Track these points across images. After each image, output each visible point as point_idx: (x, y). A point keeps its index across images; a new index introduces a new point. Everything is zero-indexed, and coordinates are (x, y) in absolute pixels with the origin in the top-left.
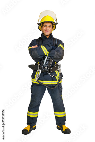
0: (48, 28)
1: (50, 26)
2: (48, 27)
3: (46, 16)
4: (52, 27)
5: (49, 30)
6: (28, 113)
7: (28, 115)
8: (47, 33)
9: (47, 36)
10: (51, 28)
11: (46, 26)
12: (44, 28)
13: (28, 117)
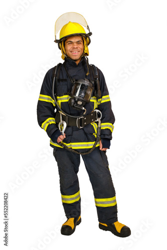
0: (75, 47)
1: (78, 43)
2: (75, 44)
3: (67, 24)
4: (82, 43)
5: (79, 48)
6: (63, 199)
7: (65, 202)
8: (75, 56)
9: (76, 60)
10: (81, 46)
11: (72, 43)
12: (69, 47)
13: (64, 204)
